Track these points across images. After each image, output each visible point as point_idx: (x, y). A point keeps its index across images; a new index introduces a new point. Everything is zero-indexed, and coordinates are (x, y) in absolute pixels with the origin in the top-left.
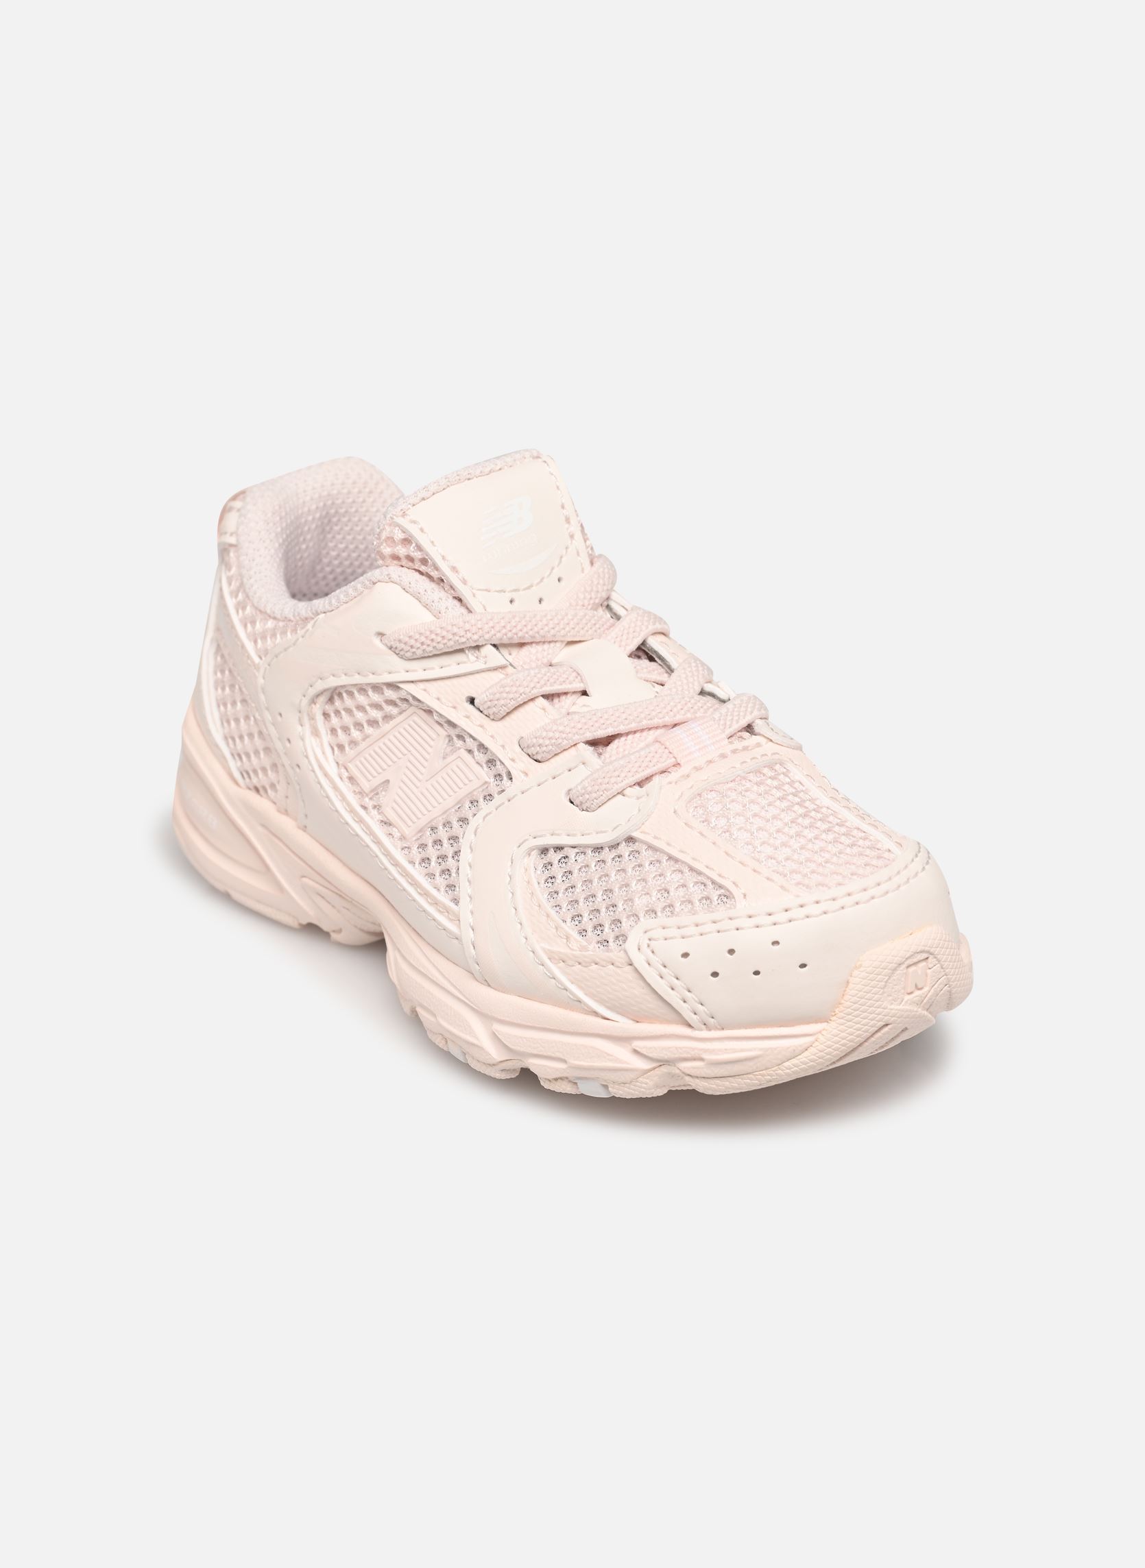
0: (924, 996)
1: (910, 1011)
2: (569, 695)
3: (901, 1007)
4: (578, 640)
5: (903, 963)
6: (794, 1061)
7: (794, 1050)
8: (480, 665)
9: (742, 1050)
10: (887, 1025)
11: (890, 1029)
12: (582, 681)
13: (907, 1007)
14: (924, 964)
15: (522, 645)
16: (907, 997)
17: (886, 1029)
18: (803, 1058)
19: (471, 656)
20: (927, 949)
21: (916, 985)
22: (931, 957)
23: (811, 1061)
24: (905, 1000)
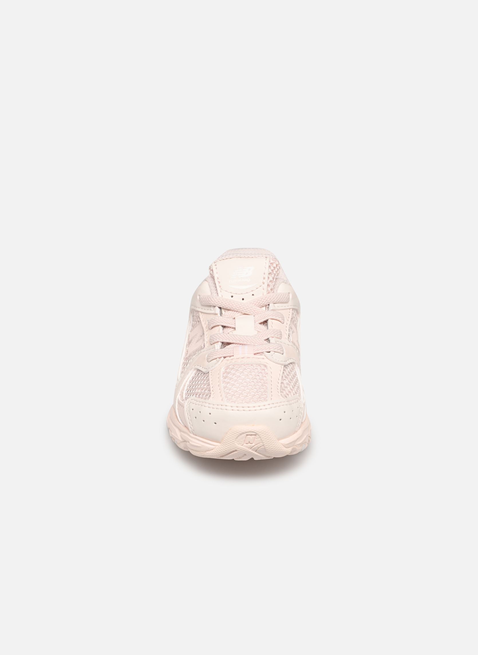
0: (252, 446)
1: (244, 448)
2: (231, 328)
3: (242, 447)
4: (247, 314)
5: (245, 433)
6: (209, 452)
7: (209, 449)
8: (213, 312)
9: (197, 443)
10: (236, 451)
11: (238, 452)
12: (235, 325)
13: (244, 447)
14: (254, 436)
15: (229, 310)
16: (245, 444)
17: (236, 452)
18: (211, 452)
19: (212, 308)
20: (255, 432)
21: (249, 442)
22: (257, 435)
23: (213, 453)
24: (244, 445)
